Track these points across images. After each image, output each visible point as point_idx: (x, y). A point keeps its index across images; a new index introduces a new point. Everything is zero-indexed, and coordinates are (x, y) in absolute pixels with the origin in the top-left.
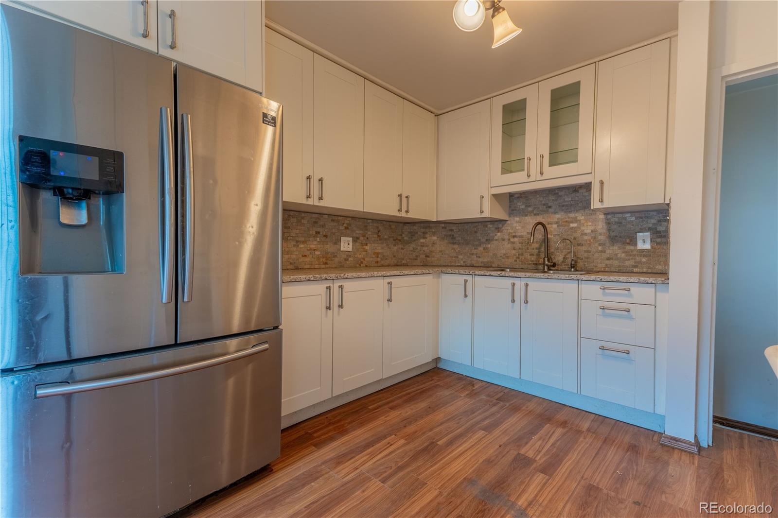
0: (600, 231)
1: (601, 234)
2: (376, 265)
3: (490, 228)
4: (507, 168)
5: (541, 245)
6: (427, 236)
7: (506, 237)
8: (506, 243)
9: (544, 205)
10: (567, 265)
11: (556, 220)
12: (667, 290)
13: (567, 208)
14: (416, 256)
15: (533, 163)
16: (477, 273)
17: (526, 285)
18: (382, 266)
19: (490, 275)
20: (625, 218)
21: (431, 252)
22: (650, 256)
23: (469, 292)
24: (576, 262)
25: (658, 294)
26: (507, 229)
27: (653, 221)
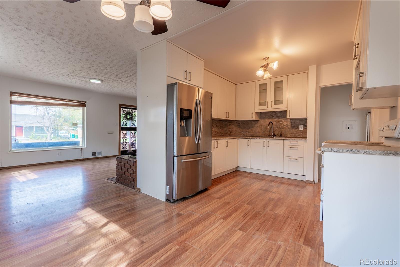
0: (289, 125)
1: (289, 126)
2: (215, 136)
3: (253, 123)
4: (260, 104)
5: (271, 129)
6: (231, 125)
7: (259, 126)
8: (259, 128)
9: (272, 116)
10: (279, 135)
11: (275, 121)
12: (307, 142)
13: (279, 117)
14: (227, 133)
15: (269, 103)
16: (252, 138)
17: (268, 141)
18: (217, 136)
19: (257, 139)
20: (296, 121)
21: (232, 131)
22: (303, 132)
23: (249, 144)
24: (282, 134)
25: (305, 143)
26: (259, 124)
27: (304, 122)
